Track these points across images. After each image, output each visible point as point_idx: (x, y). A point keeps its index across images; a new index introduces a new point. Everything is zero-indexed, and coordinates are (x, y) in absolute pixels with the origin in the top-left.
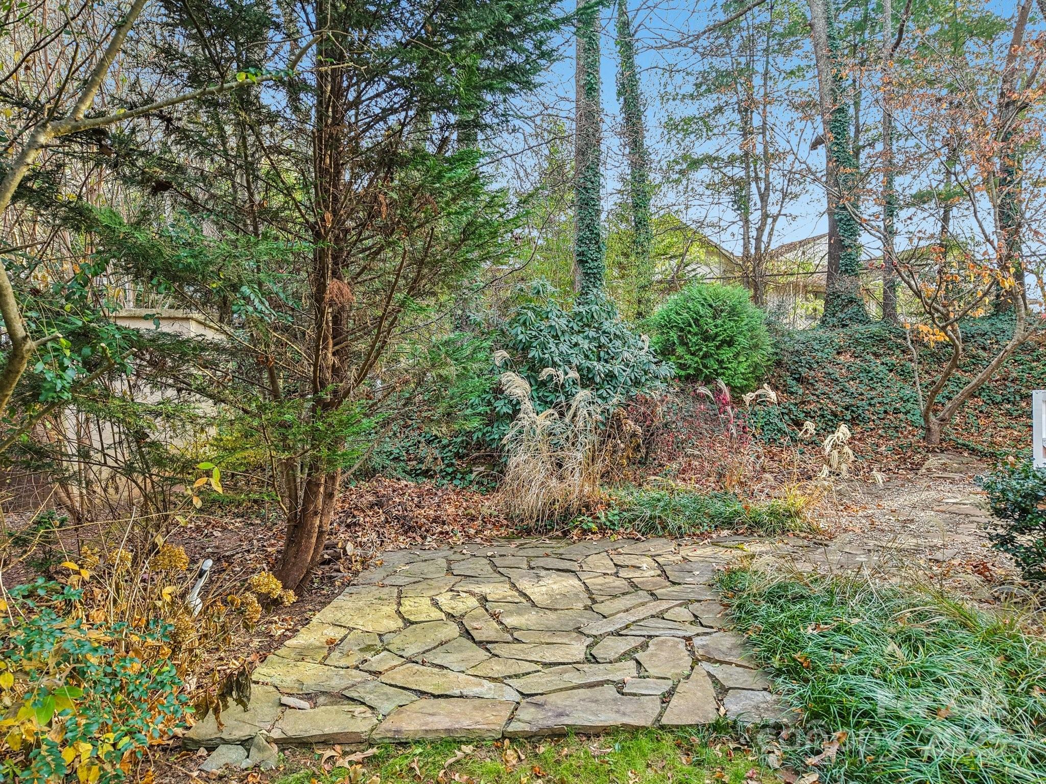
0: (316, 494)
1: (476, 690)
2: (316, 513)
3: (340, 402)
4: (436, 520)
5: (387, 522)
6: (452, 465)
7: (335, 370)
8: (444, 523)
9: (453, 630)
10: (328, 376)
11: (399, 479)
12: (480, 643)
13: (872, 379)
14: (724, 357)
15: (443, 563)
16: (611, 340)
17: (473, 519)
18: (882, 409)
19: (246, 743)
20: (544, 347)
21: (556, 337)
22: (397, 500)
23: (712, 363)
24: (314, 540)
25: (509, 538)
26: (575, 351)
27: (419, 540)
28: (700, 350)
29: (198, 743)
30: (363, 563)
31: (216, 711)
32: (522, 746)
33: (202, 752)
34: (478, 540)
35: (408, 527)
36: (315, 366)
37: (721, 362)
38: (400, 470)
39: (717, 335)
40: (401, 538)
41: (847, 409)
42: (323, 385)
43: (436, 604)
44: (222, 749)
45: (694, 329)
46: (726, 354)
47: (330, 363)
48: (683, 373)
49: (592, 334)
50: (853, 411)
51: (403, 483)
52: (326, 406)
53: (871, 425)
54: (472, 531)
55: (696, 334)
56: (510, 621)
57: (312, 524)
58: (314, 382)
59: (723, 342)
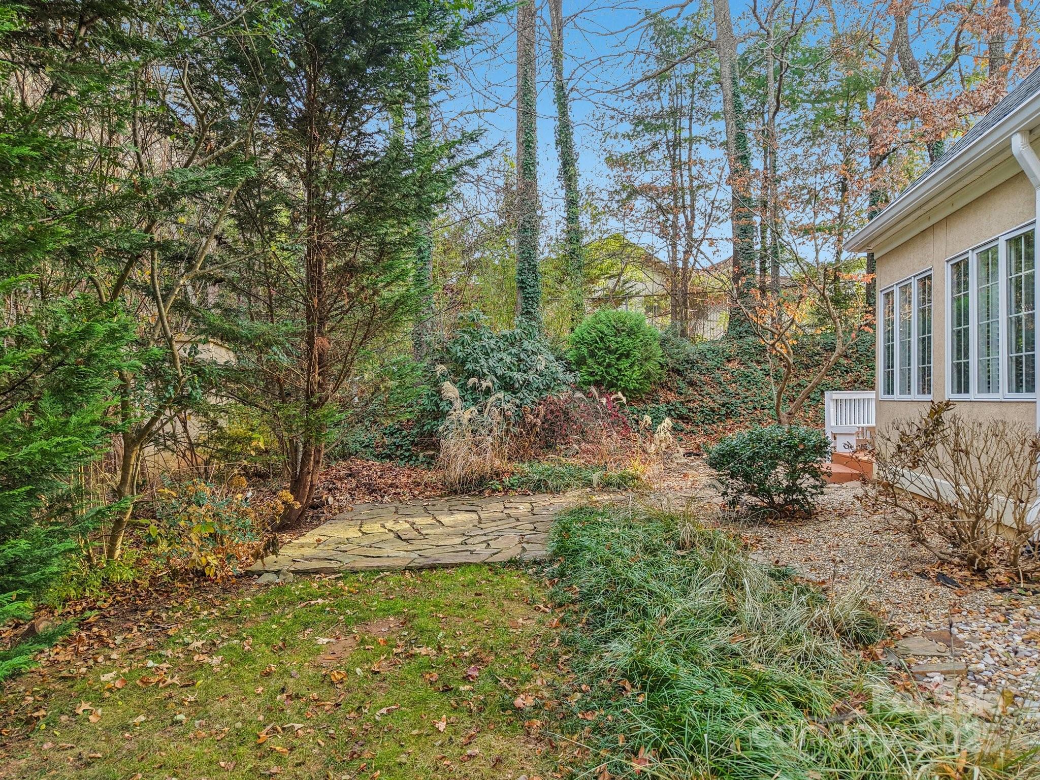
0: (309, 461)
1: (397, 554)
2: (309, 473)
3: (323, 404)
4: (391, 485)
5: (357, 487)
6: (409, 450)
7: (320, 385)
8: (397, 487)
9: (392, 535)
10: (316, 388)
11: (368, 460)
12: (405, 540)
13: (749, 382)
14: (622, 367)
15: (394, 509)
16: (529, 356)
17: (419, 484)
18: (752, 406)
19: (277, 573)
20: (476, 361)
21: (487, 354)
22: (365, 473)
23: (613, 371)
24: (307, 490)
25: (441, 496)
26: (500, 364)
27: (380, 498)
28: (604, 361)
29: (253, 573)
30: (339, 510)
31: (262, 558)
32: (414, 573)
33: (256, 576)
34: (420, 498)
35: (371, 490)
36: (308, 382)
37: (619, 370)
38: (368, 453)
39: (617, 349)
40: (367, 497)
41: (723, 406)
42: (313, 394)
43: (384, 527)
44: (265, 575)
45: (601, 345)
46: (624, 364)
47: (317, 380)
48: (592, 379)
49: (514, 351)
50: (728, 408)
51: (371, 462)
52: (315, 406)
53: (741, 419)
54: (417, 492)
55: (602, 349)
56: (424, 532)
57: (306, 480)
58: (307, 391)
59: (621, 354)
